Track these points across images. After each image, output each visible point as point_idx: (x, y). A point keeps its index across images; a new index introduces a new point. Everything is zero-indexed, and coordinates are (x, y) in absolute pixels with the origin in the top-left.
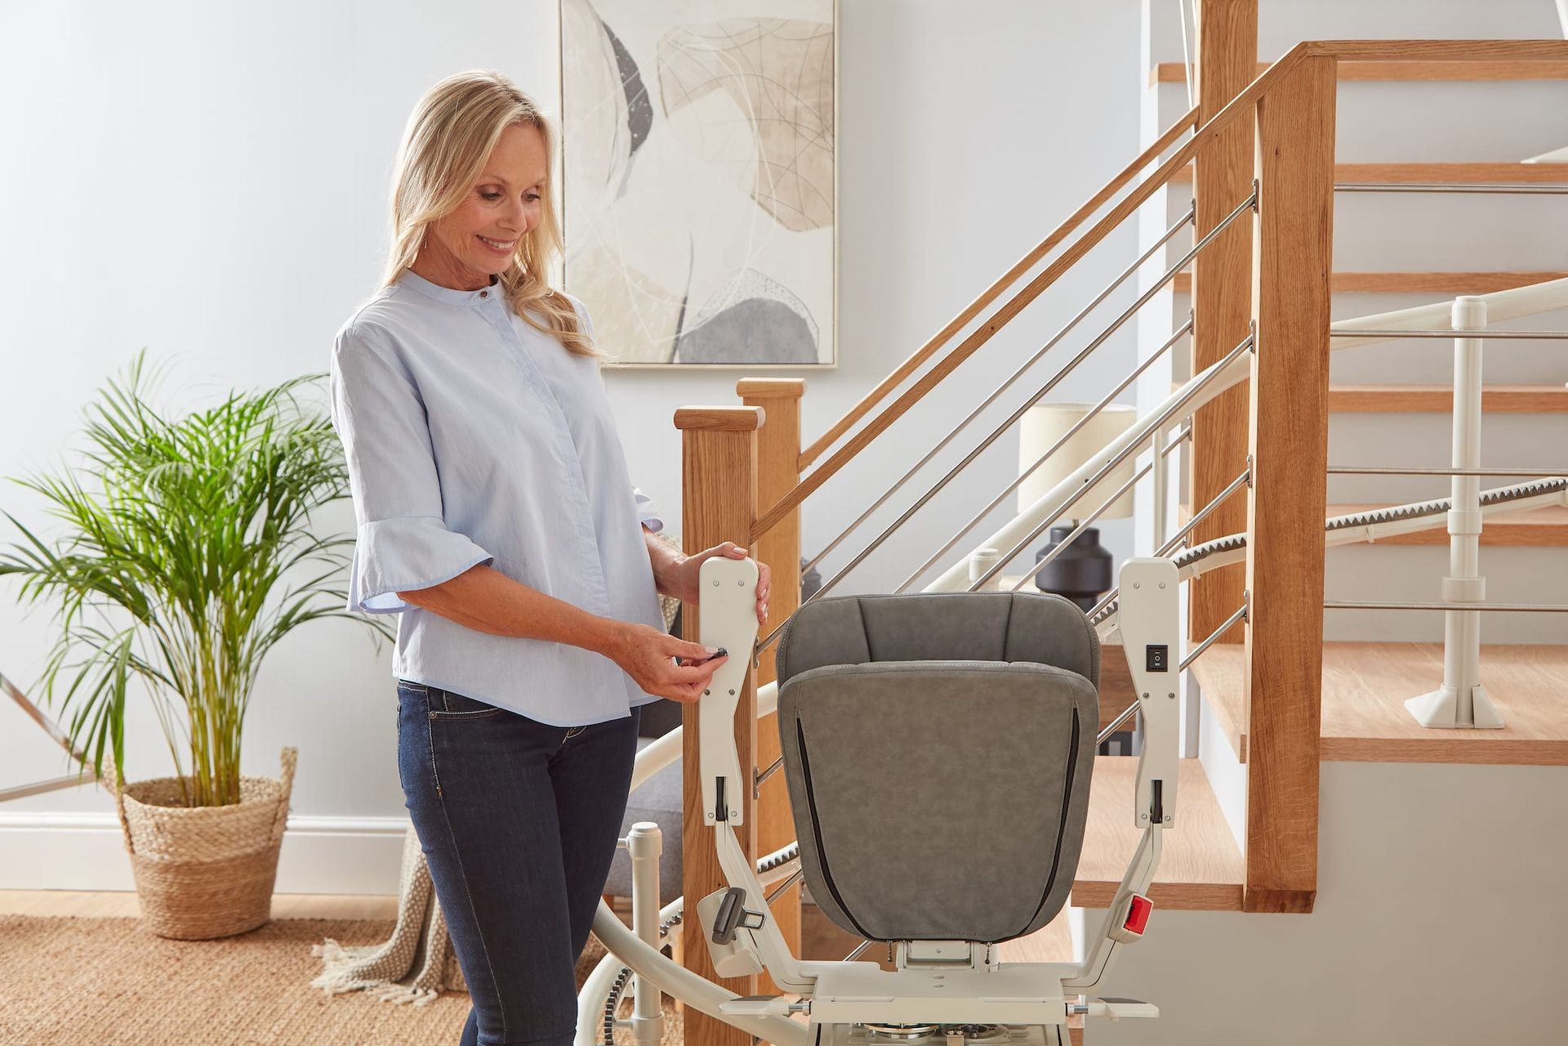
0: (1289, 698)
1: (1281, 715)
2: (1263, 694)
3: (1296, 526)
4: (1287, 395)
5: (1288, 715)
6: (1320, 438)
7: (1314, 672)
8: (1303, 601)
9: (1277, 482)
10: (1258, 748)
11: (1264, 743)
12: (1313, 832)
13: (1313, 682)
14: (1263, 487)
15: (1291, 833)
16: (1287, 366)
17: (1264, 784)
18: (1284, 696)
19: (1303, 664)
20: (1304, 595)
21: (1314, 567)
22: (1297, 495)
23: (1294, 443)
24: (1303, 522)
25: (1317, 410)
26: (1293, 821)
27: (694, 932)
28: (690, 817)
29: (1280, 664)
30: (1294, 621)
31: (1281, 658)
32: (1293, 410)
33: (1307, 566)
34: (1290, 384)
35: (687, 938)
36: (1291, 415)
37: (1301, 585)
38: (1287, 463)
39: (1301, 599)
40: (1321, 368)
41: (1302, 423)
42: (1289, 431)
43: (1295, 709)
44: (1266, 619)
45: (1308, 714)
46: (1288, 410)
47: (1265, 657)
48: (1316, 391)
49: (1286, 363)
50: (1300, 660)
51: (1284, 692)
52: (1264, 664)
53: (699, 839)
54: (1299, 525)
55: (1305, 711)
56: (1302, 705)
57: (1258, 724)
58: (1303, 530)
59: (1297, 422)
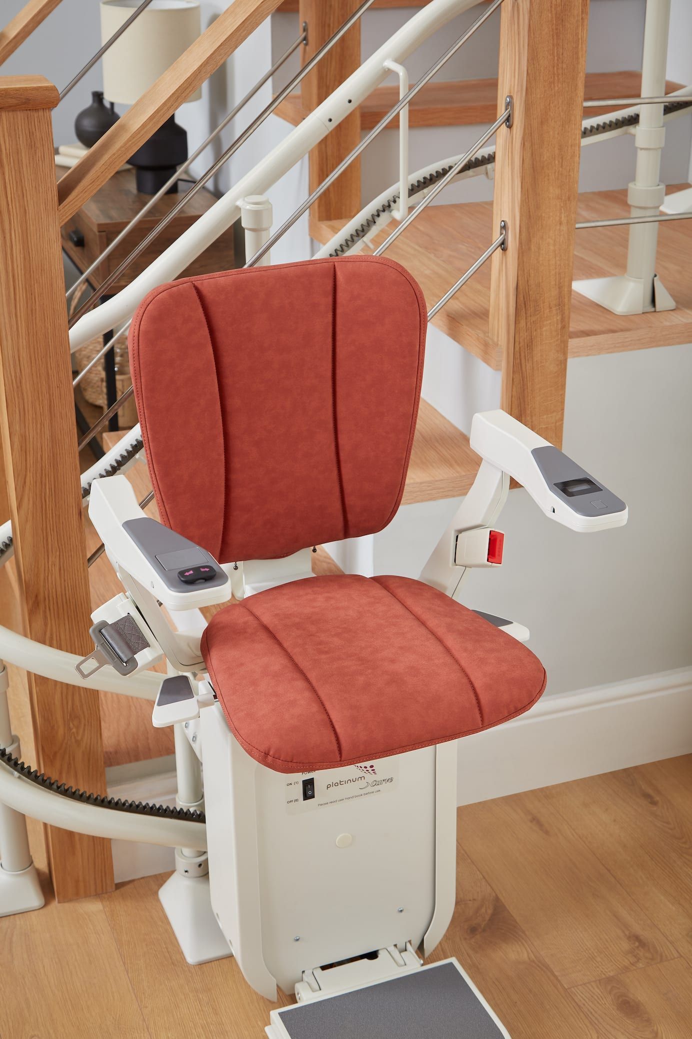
0: (545, 315)
1: (539, 330)
2: (526, 313)
3: (557, 162)
4: (553, 39)
5: (544, 329)
6: (578, 79)
7: (566, 289)
8: (560, 229)
9: (542, 123)
10: (521, 360)
11: (525, 356)
12: (560, 423)
13: (565, 298)
14: (531, 128)
15: (544, 426)
16: (554, 12)
17: (524, 390)
18: (542, 313)
19: (557, 284)
20: (561, 224)
21: (569, 198)
22: (558, 134)
23: (558, 86)
24: (562, 158)
25: (577, 53)
26: (545, 417)
27: (36, 596)
28: (22, 495)
29: (539, 286)
30: (552, 248)
31: (541, 281)
32: (557, 54)
33: (563, 198)
34: (557, 29)
35: (30, 603)
36: (556, 58)
37: (558, 214)
38: (551, 105)
39: (558, 228)
40: (582, 12)
41: (564, 66)
42: (554, 74)
43: (550, 323)
44: (530, 249)
45: (560, 326)
46: (553, 53)
47: (528, 281)
48: (577, 34)
49: (553, 9)
50: (556, 282)
51: (542, 310)
52: (527, 288)
53: (33, 514)
54: (559, 162)
55: (557, 324)
56: (555, 320)
57: (521, 340)
58: (562, 166)
59: (560, 65)
